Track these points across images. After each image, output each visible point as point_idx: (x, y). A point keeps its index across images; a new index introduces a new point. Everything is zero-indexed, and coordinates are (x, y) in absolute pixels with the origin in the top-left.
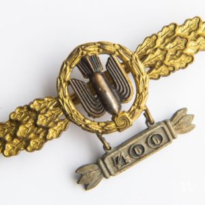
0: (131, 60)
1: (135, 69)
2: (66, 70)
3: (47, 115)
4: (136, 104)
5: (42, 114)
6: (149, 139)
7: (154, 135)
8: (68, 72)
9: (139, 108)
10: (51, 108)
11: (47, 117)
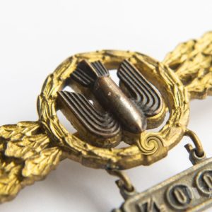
0: (157, 69)
1: (165, 78)
2: (51, 84)
3: (21, 144)
4: (171, 123)
5: (14, 142)
6: (198, 178)
7: (206, 172)
8: (54, 86)
9: (177, 126)
10: (29, 134)
11: (22, 147)
